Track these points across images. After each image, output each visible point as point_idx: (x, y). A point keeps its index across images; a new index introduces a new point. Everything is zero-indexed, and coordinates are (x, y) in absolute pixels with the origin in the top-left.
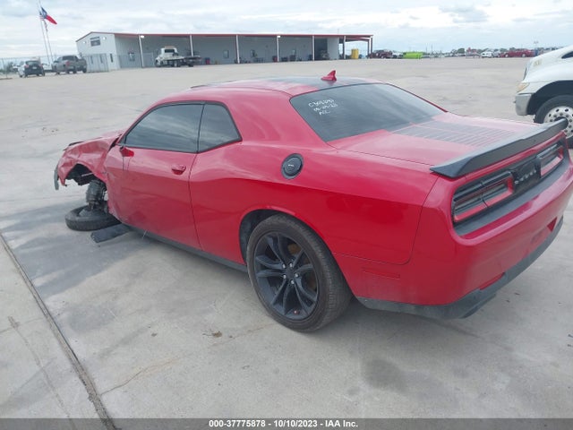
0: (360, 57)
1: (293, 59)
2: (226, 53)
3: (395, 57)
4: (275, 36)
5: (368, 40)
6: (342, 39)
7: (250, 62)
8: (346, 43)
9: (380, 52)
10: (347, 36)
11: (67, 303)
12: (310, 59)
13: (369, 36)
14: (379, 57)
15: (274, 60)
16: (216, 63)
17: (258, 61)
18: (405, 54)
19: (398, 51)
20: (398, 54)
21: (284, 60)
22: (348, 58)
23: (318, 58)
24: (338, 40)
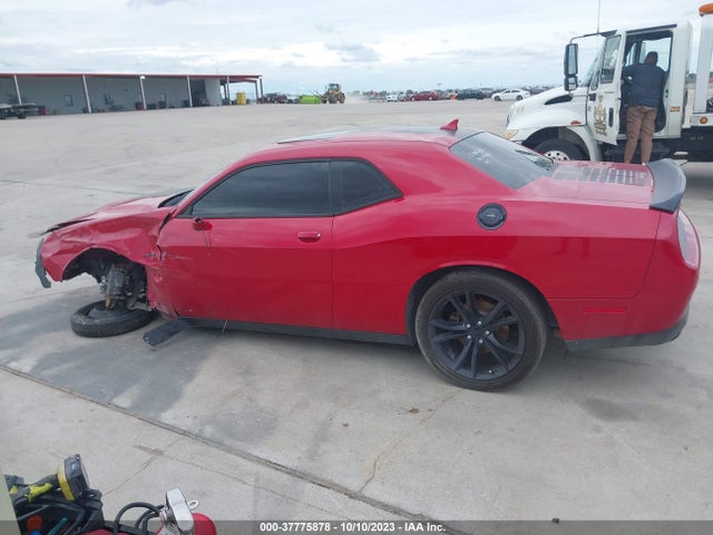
0: (248, 102)
1: (162, 106)
2: (68, 99)
3: (290, 102)
4: (137, 77)
5: (255, 82)
6: (223, 80)
7: (103, 111)
8: (230, 85)
9: (271, 96)
10: (230, 77)
11: (195, 417)
12: (186, 105)
13: (257, 77)
14: (272, 102)
15: (139, 107)
16: (55, 113)
17: (115, 109)
18: (301, 97)
19: (293, 94)
20: (293, 98)
21: (151, 107)
22: (234, 103)
23: (197, 104)
24: (218, 81)
